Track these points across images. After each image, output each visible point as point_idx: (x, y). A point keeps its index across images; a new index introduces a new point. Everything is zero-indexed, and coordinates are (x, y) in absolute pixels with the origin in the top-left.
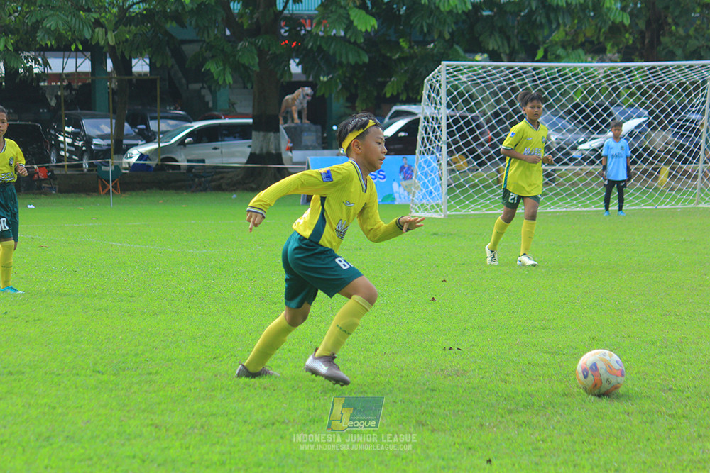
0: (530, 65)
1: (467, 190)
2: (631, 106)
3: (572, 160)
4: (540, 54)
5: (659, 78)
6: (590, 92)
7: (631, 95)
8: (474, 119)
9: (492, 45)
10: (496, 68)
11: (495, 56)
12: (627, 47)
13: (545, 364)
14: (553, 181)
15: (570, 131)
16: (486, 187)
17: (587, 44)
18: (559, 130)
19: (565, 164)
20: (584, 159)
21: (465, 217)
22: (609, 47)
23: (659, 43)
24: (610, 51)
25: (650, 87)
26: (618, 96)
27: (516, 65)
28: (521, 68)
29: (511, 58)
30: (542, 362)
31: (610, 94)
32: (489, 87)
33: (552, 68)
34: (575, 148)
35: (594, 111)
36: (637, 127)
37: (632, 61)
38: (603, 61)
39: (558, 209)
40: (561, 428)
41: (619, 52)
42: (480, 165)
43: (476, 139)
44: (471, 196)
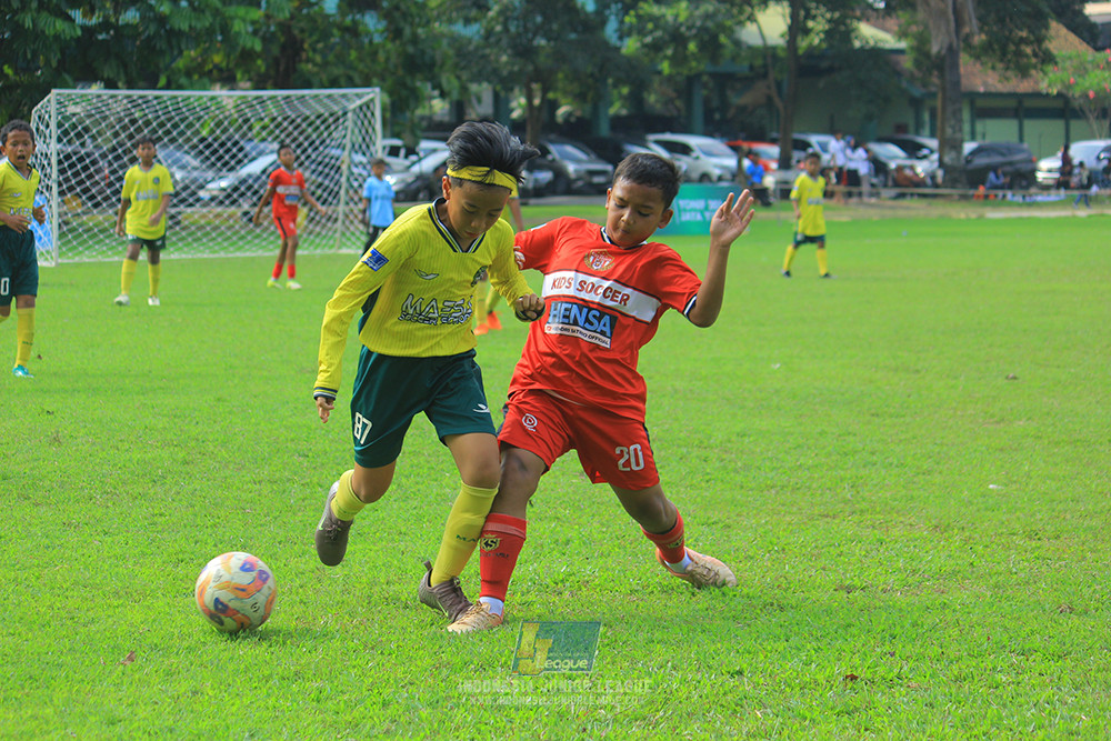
0: (150, 93)
1: (80, 235)
2: (264, 140)
3: (198, 200)
4: (163, 81)
5: (294, 109)
6: (218, 125)
7: (264, 128)
8: (88, 155)
9: (107, 73)
10: (112, 97)
11: (110, 85)
12: (259, 75)
13: (164, 428)
14: (178, 223)
15: (195, 169)
16: (102, 231)
17: (215, 72)
18: (183, 167)
19: (191, 205)
20: (213, 199)
21: (78, 265)
22: (239, 76)
23: (295, 70)
24: (242, 79)
25: (285, 119)
26: (250, 129)
27: (135, 93)
28: (141, 97)
29: (130, 86)
30: (161, 426)
31: (241, 127)
32: (105, 118)
33: (175, 97)
34: (202, 187)
35: (222, 145)
36: (271, 164)
37: (264, 88)
38: (232, 89)
39: (184, 256)
40: (181, 500)
41: (250, 80)
42: (96, 205)
43: (90, 177)
44: (85, 241)
